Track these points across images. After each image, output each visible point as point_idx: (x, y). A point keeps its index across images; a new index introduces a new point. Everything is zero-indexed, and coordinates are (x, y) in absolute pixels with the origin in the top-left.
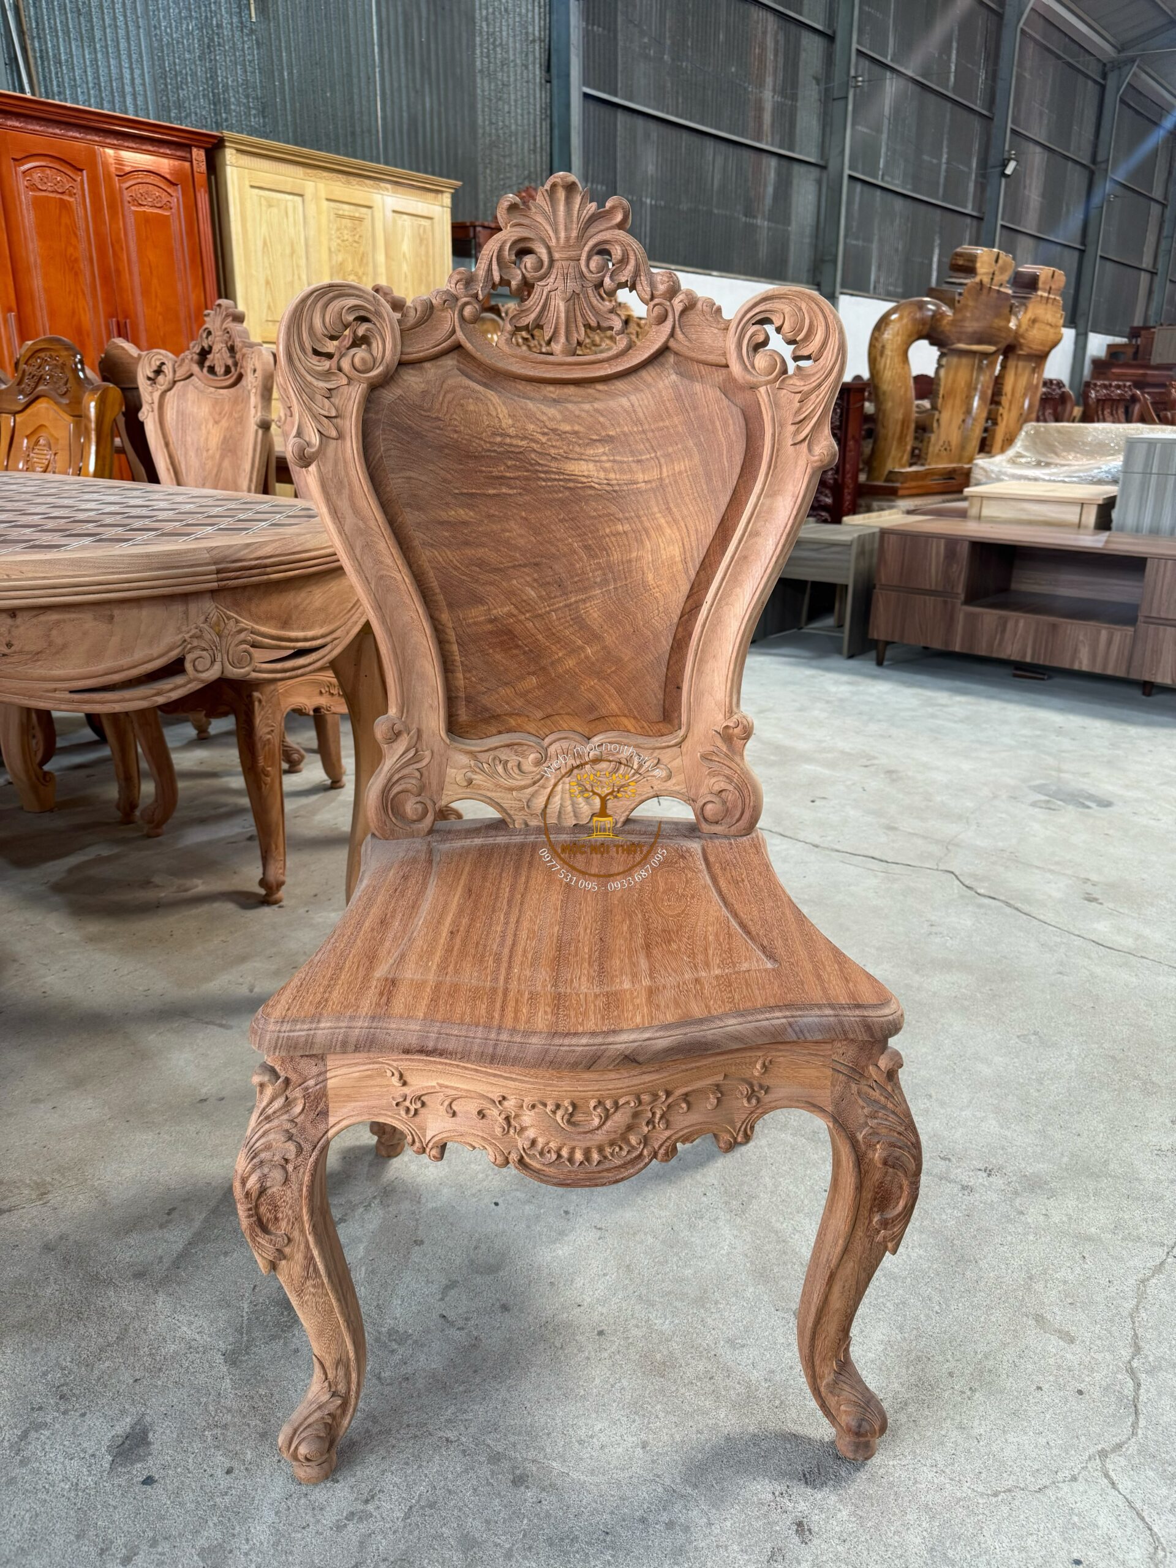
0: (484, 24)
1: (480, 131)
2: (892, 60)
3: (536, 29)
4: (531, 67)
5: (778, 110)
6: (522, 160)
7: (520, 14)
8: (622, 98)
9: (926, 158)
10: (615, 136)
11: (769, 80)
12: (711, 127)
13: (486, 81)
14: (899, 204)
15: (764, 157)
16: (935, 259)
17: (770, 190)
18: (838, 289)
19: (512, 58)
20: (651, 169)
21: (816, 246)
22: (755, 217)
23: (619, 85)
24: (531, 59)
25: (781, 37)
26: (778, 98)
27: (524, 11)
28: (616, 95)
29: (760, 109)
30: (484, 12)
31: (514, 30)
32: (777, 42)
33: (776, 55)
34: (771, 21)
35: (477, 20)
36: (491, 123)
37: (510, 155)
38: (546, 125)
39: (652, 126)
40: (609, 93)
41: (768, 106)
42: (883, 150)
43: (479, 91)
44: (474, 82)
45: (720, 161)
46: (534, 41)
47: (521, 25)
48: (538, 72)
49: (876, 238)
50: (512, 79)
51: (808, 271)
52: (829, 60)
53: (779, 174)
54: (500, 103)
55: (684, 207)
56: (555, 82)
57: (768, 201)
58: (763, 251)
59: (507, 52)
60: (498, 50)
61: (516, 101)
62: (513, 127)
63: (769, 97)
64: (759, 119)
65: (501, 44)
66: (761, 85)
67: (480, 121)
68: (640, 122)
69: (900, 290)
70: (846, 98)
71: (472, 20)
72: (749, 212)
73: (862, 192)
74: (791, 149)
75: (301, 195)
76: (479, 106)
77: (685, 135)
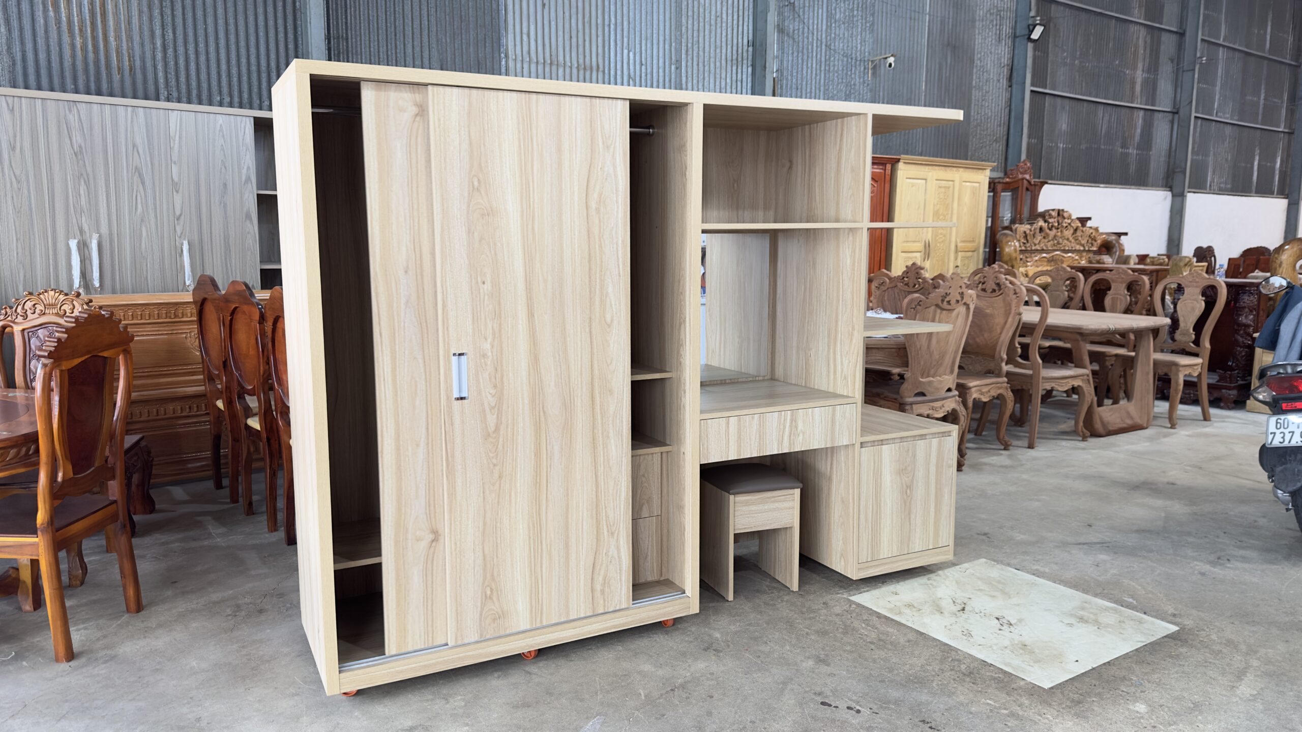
0: (979, 62)
1: (972, 119)
2: (1224, 40)
3: (1005, 60)
4: (1001, 80)
5: (1146, 82)
6: (993, 131)
7: (998, 54)
8: (1050, 89)
9: (1248, 98)
10: (1044, 111)
11: (1140, 65)
12: (1102, 98)
13: (977, 91)
14: (1228, 130)
15: (1135, 111)
16: (1256, 163)
17: (1139, 131)
18: (1186, 190)
19: (991, 77)
20: (1064, 127)
21: (1169, 162)
22: (1128, 148)
23: (1048, 82)
24: (1002, 76)
25: (1148, 40)
26: (1145, 75)
27: (1000, 52)
28: (1046, 88)
29: (1133, 83)
30: (979, 56)
31: (994, 62)
32: (1145, 42)
33: (1145, 50)
34: (1143, 32)
35: (976, 61)
36: (978, 113)
37: (987, 129)
38: (1007, 110)
39: (1067, 101)
40: (1042, 87)
41: (1139, 81)
42: (1217, 97)
43: (973, 97)
44: (971, 93)
45: (1107, 118)
46: (1004, 67)
47: (998, 58)
48: (1004, 82)
49: (1212, 153)
50: (991, 88)
51: (1163, 179)
52: (1180, 47)
53: (1144, 120)
54: (984, 102)
55: (1083, 147)
56: (1014, 86)
57: (1137, 138)
58: (1133, 168)
59: (990, 75)
60: (985, 74)
61: (992, 100)
62: (990, 114)
63: (1140, 76)
64: (1133, 88)
65: (987, 71)
66: (1135, 68)
67: (972, 114)
68: (1059, 100)
69: (1229, 186)
70: (1194, 70)
71: (972, 61)
72: (1124, 146)
73: (1201, 125)
74: (1153, 105)
75: (926, 179)
76: (973, 105)
77: (1085, 104)
